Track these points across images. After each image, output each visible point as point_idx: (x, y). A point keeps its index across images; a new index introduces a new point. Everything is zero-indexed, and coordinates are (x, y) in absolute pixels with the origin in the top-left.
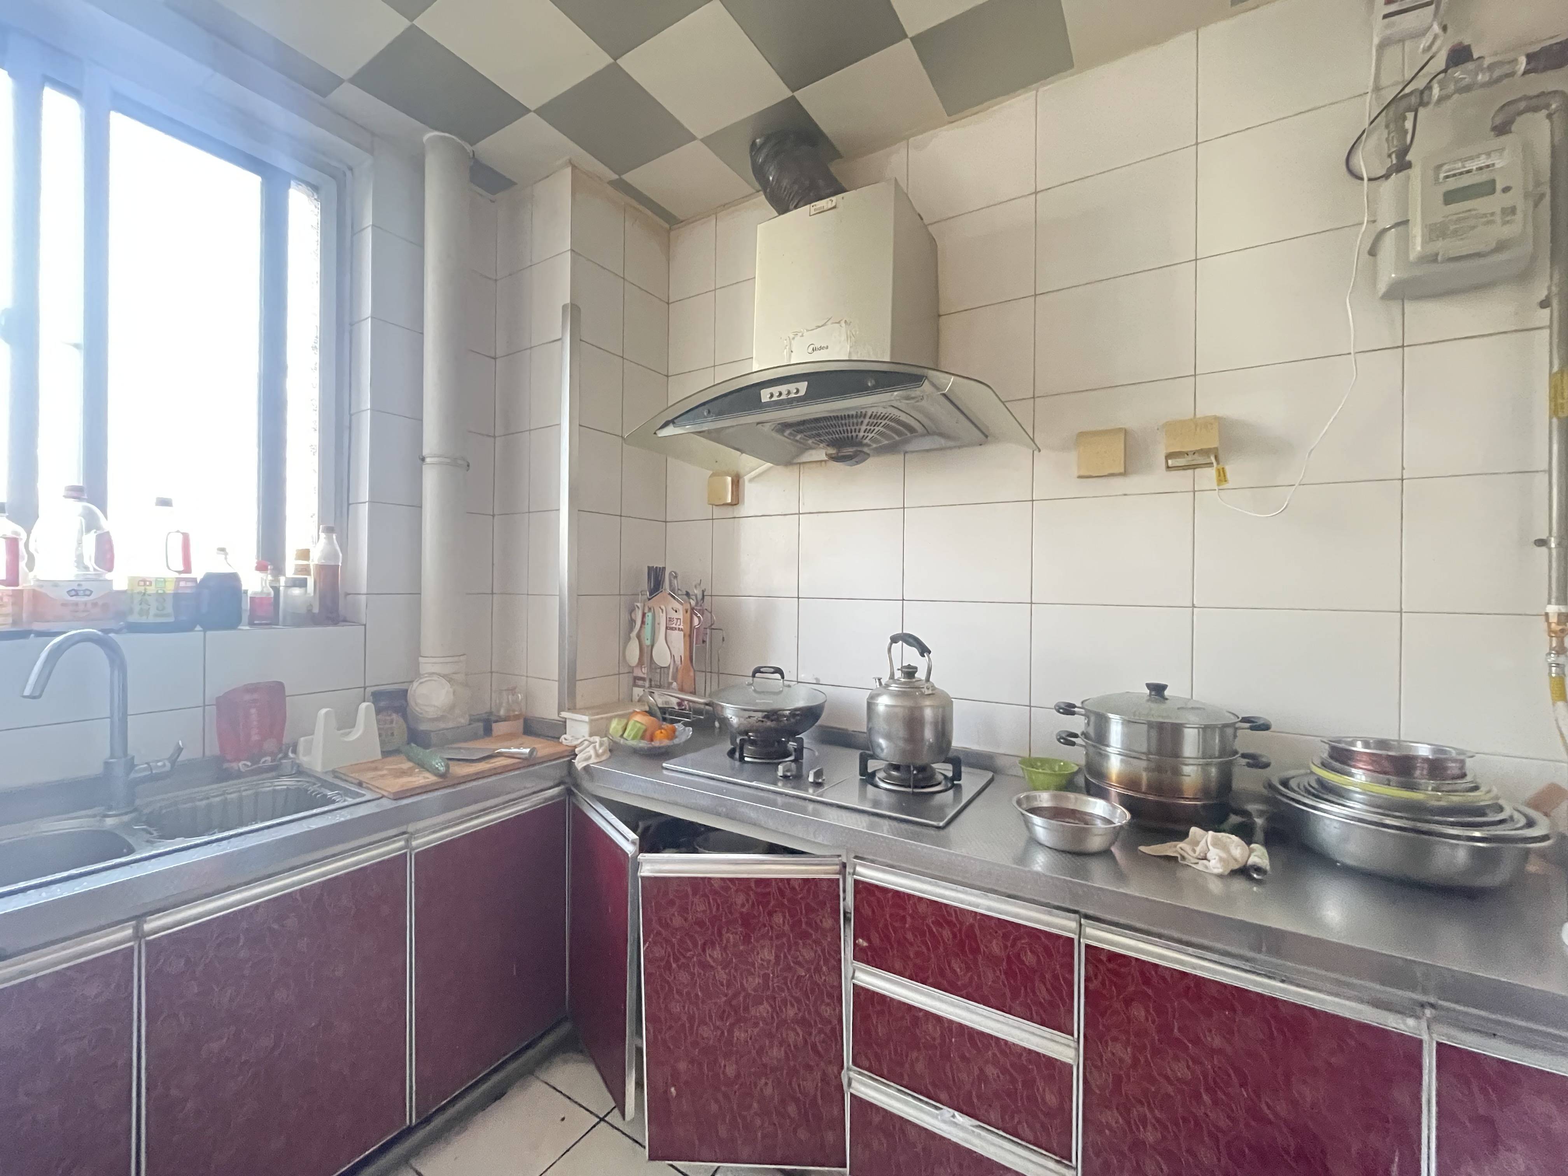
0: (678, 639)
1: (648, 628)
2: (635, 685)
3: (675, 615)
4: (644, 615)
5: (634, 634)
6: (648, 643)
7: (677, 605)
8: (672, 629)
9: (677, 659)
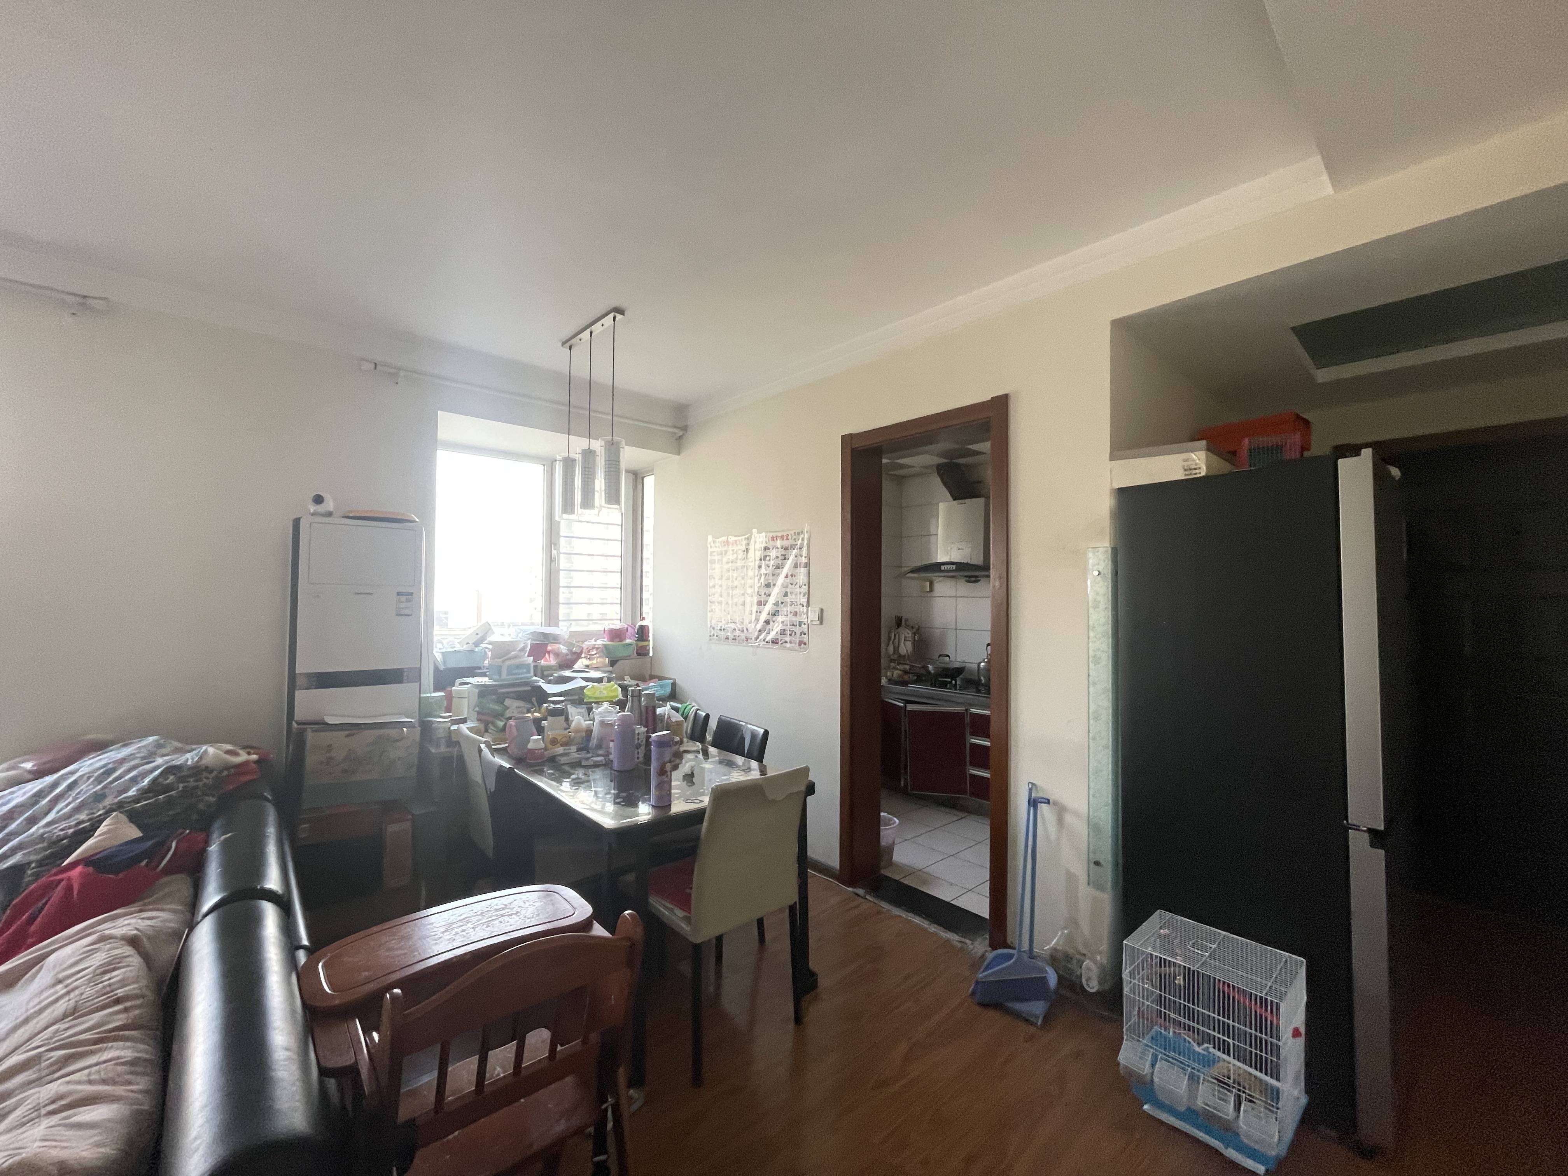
0: (909, 644)
1: (897, 640)
2: (891, 662)
3: (907, 635)
4: (895, 635)
5: (891, 642)
6: (897, 645)
7: (909, 632)
8: (907, 640)
9: (909, 652)
